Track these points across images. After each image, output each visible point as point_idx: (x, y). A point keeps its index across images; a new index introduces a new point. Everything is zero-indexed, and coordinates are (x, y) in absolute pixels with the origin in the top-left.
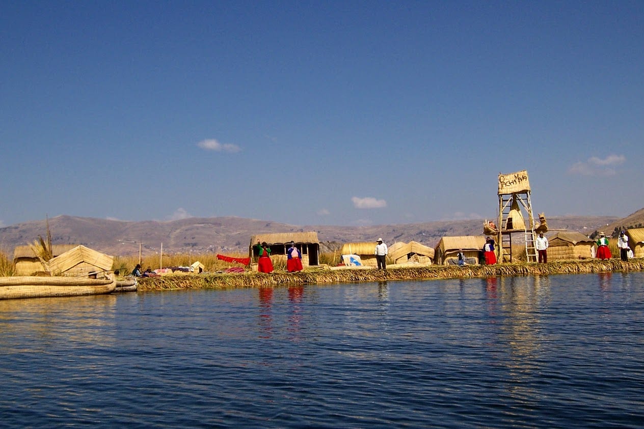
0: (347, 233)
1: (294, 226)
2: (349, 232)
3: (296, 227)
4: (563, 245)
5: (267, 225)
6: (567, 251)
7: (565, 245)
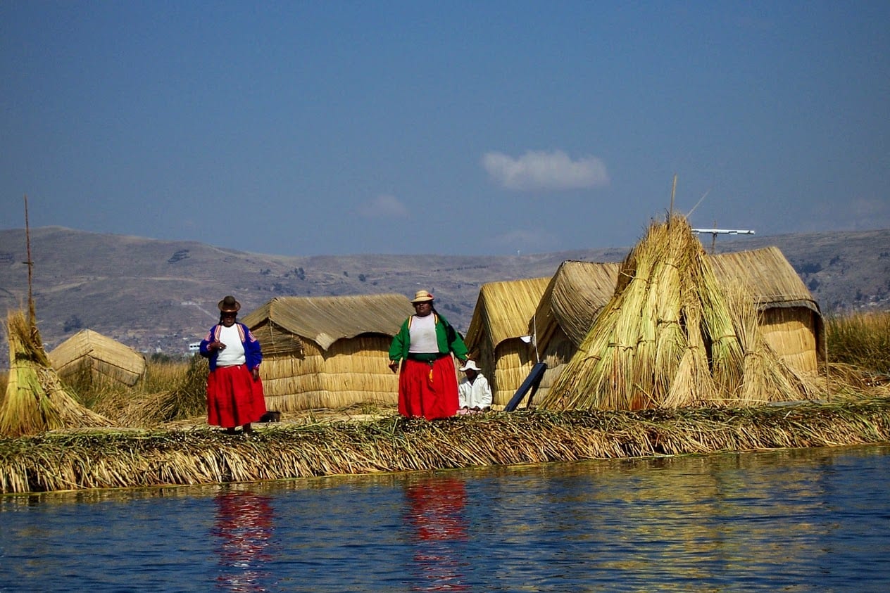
0: (465, 280)
1: (275, 257)
2: (469, 275)
3: (279, 263)
4: (285, 354)
5: (177, 258)
6: (298, 380)
7: (291, 354)
